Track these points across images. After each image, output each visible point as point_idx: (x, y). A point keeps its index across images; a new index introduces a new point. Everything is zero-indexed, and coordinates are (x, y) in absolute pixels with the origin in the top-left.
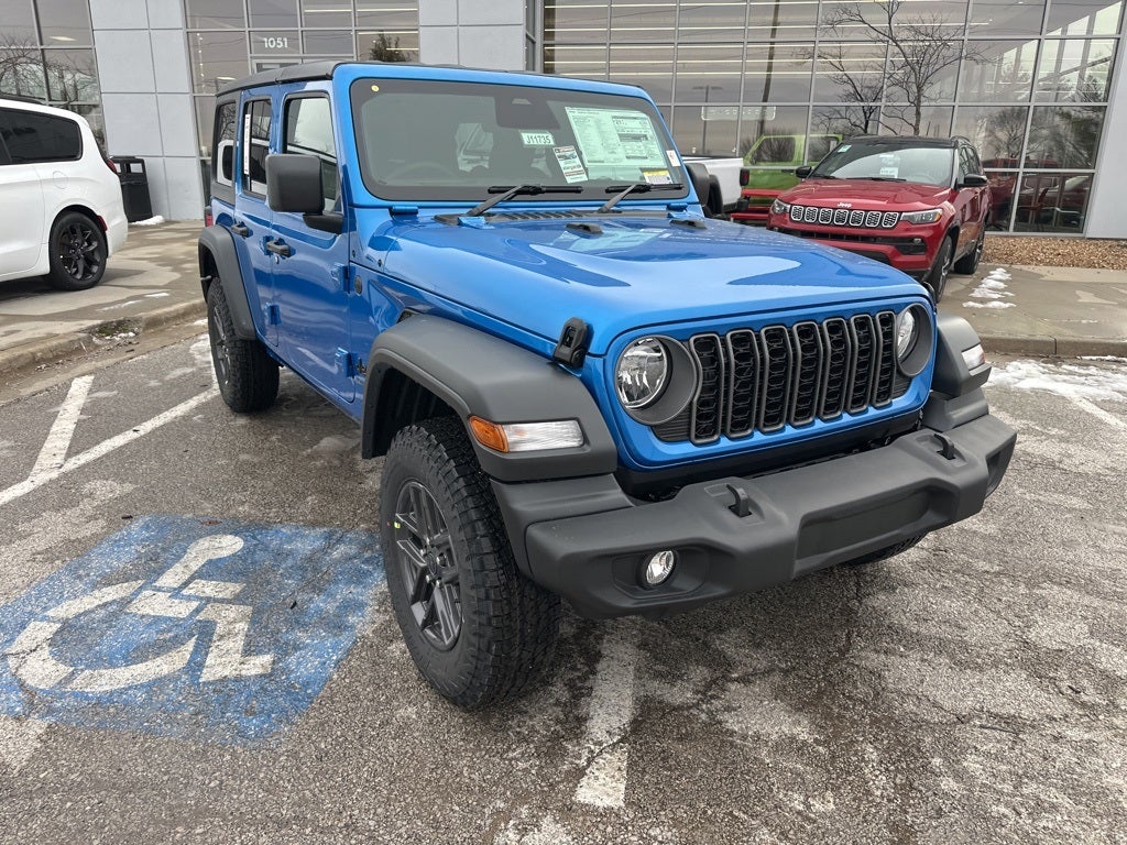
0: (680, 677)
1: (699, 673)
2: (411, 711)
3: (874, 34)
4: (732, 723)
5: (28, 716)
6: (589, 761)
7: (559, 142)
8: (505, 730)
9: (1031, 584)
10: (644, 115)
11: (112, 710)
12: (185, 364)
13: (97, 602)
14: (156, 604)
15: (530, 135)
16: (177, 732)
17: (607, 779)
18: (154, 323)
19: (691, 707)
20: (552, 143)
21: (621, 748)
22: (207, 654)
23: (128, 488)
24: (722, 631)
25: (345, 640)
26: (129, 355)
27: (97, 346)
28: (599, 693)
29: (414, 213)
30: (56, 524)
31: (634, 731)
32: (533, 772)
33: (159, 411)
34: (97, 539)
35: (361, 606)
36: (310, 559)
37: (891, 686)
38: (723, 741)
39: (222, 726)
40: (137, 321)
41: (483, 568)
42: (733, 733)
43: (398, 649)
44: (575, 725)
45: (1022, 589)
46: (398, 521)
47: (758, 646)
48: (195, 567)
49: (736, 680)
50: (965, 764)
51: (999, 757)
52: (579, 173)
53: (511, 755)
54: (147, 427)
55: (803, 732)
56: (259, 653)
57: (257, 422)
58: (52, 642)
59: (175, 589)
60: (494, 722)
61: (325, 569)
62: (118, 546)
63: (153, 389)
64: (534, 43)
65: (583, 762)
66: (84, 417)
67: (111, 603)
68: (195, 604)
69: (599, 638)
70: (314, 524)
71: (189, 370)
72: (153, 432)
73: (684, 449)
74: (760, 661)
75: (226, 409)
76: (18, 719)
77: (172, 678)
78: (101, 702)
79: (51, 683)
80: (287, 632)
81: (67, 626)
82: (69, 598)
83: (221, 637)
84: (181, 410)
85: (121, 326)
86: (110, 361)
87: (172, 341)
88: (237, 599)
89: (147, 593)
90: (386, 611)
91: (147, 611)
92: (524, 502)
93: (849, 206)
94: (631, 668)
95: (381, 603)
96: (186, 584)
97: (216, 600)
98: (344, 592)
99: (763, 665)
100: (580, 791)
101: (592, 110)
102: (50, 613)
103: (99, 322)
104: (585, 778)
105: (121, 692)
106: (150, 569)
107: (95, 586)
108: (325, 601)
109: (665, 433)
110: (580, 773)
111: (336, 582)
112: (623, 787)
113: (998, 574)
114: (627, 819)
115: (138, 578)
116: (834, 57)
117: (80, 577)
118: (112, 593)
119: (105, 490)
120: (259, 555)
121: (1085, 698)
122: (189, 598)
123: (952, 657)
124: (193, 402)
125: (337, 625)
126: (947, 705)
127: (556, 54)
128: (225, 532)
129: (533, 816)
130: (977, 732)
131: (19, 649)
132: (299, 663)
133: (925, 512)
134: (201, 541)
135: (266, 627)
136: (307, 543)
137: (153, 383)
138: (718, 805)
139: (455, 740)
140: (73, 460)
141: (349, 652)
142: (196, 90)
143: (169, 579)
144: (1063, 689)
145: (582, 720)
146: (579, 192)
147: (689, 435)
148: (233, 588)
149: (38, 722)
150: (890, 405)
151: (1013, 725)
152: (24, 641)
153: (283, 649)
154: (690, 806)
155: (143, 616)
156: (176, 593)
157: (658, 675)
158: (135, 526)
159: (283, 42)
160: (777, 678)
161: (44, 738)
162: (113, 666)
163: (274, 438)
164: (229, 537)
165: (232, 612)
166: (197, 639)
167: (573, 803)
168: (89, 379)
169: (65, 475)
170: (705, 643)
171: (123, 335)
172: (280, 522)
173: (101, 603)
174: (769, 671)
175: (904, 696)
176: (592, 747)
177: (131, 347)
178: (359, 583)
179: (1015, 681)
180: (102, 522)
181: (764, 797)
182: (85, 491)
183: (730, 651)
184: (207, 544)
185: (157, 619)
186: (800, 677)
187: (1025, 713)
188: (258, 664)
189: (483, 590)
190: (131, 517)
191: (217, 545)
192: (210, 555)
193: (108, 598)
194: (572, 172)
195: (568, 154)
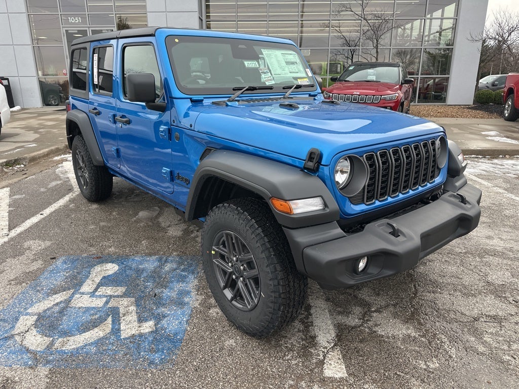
0: (350, 313)
1: (358, 310)
2: (232, 342)
3: (357, 17)
4: (380, 331)
5: (36, 366)
6: (324, 357)
8: (280, 346)
9: (481, 257)
11: (80, 358)
12: (56, 179)
13: (53, 303)
14: (82, 302)
15: (248, 62)
16: (120, 365)
17: (335, 364)
18: (33, 159)
19: (360, 326)
20: (258, 66)
21: (336, 349)
22: (120, 324)
23: (48, 243)
24: (360, 290)
25: (187, 310)
26: (25, 176)
27: (6, 173)
28: (316, 324)
29: (202, 101)
30: (16, 265)
31: (339, 340)
32: (300, 365)
33: (50, 204)
34: (41, 271)
35: (188, 293)
36: (154, 272)
37: (441, 307)
38: (380, 341)
39: (141, 359)
40: (24, 159)
41: (276, 270)
42: (383, 336)
43: (215, 312)
44: (312, 341)
45: (478, 259)
46: (214, 250)
47: (378, 295)
48: (98, 280)
49: (375, 311)
50: (485, 339)
51: (497, 334)
52: (271, 80)
53: (287, 358)
54: (47, 212)
56: (146, 320)
57: (103, 206)
58: (36, 325)
59: (91, 293)
60: (273, 343)
61: (164, 276)
62: (53, 273)
63: (44, 193)
64: (202, 20)
65: (321, 357)
66: (11, 209)
67: (60, 303)
68: (105, 299)
70: (150, 255)
71: (59, 182)
72: (51, 214)
73: (362, 207)
74: (381, 301)
75: (85, 201)
76: (31, 368)
77: (105, 338)
78: (75, 353)
79: (44, 347)
80: (156, 309)
81: (41, 317)
82: (36, 302)
83: (124, 315)
84: (62, 202)
85: (16, 162)
86: (16, 180)
87: (45, 168)
88: (125, 295)
89: (77, 296)
90: (201, 294)
91: (80, 305)
92: (301, 237)
93: (358, 93)
94: (327, 311)
95: (198, 290)
96: (96, 290)
97: (114, 297)
98: (178, 286)
99: (383, 303)
101: (273, 50)
102: (29, 311)
103: (5, 160)
104: (325, 365)
105: (82, 348)
106: (75, 283)
107: (48, 295)
108: (169, 292)
109: (355, 201)
110: (321, 363)
111: (172, 282)
112: (344, 367)
113: (466, 253)
114: (351, 382)
115: (69, 289)
116: (336, 27)
117: (38, 291)
118: (59, 298)
119: (36, 245)
120: (128, 272)
122: (100, 296)
123: (461, 291)
124: (67, 198)
125: (181, 304)
126: (467, 313)
127: (211, 26)
128: (107, 261)
129: (309, 386)
130: (484, 324)
131: (19, 331)
132: (168, 324)
133: (458, 228)
134: (96, 267)
135: (145, 308)
136: (150, 264)
137: (42, 190)
138: (389, 370)
139: (258, 353)
140: (13, 231)
141: (191, 316)
142: (34, 44)
143: (87, 287)
144: (511, 301)
145: (314, 338)
146: (272, 89)
147: (363, 201)
148: (121, 290)
149: (43, 368)
150: (434, 182)
151: (495, 318)
152: (20, 326)
153: (159, 318)
154: (377, 372)
155: (79, 308)
156: (93, 294)
157: (340, 313)
158: (59, 262)
159: (79, 19)
160: (392, 309)
161: (49, 376)
162: (73, 335)
163: (114, 213)
164: (109, 264)
165: (125, 301)
166: (112, 317)
167: (324, 377)
168: (8, 189)
169: (12, 239)
170: (354, 296)
171: (18, 166)
172: (133, 255)
173: (55, 303)
174: (387, 306)
175: (448, 311)
176: (323, 350)
177: (24, 172)
178: (183, 281)
179: (490, 300)
180: (40, 262)
181: (407, 364)
182: (25, 246)
183: (367, 299)
184: (99, 269)
185: (88, 309)
186: (401, 307)
187: (500, 314)
188: (148, 327)
189: (276, 281)
190: (55, 258)
191: (105, 269)
192: (103, 274)
193: (58, 300)
194: (268, 79)
195: (265, 71)
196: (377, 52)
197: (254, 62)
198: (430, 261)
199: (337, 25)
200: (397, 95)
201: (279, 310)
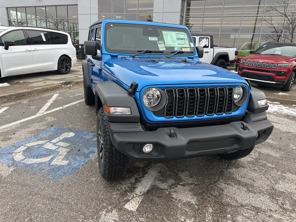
0: (166, 182)
1: (171, 181)
2: (94, 179)
3: (280, 14)
4: (174, 195)
5: (11, 166)
6: (132, 198)
7: (159, 40)
8: (114, 187)
9: (283, 172)
10: (185, 33)
11: (29, 168)
12: (81, 93)
13: (37, 144)
14: (49, 146)
16: (41, 175)
17: (134, 203)
18: (77, 83)
19: (165, 190)
20: (157, 40)
21: (142, 196)
22: (55, 159)
23: (55, 119)
24: (183, 172)
25: (87, 160)
26: (69, 90)
27: (63, 87)
28: (143, 182)
29: (117, 56)
30: (36, 126)
31: (147, 193)
32: (117, 198)
33: (70, 103)
34: (44, 130)
35: (94, 153)
36: (88, 140)
37: (225, 193)
38: (170, 200)
39: (50, 175)
40: (73, 82)
41: (107, 144)
42: (173, 198)
44: (132, 189)
45: (279, 173)
46: (99, 131)
47: (191, 177)
48: (61, 138)
49: (181, 185)
50: (237, 218)
51: (249, 218)
52: (163, 48)
53: (113, 193)
55: (193, 201)
56: (66, 160)
57: (91, 107)
58: (24, 151)
60: (113, 185)
61: (90, 143)
62: (47, 132)
63: (71, 98)
64: (183, 17)
65: (130, 198)
66: (53, 103)
67: (39, 144)
68: (57, 147)
69: (149, 169)
70: (92, 132)
71: (81, 94)
72: (66, 107)
73: (162, 119)
74: (190, 181)
75: (85, 103)
76: (9, 167)
77: (45, 163)
78: (27, 166)
79: (19, 160)
80: (75, 156)
81: (28, 148)
82: (31, 142)
83: (59, 155)
84: (75, 103)
85: (69, 83)
86: (64, 91)
88: (67, 147)
89: (48, 143)
92: (114, 127)
93: (262, 62)
94: (154, 177)
96: (57, 142)
97: (62, 147)
98: (92, 149)
100: (126, 205)
101: (170, 32)
102: (26, 145)
103: (65, 82)
104: (129, 202)
105: (32, 164)
106: (51, 138)
107: (38, 140)
108: (86, 150)
109: (156, 113)
110: (128, 201)
111: (91, 146)
112: (137, 206)
113: (273, 168)
114: (135, 214)
115: (48, 140)
116: (269, 21)
117: (36, 138)
118: (41, 142)
119: (50, 119)
120: (77, 138)
121: (285, 206)
123: (248, 188)
124: (78, 102)
125: (86, 156)
126: (239, 201)
127: (190, 20)
129: (112, 209)
130: (245, 210)
131: (16, 152)
132: (74, 164)
133: (235, 144)
134: (65, 133)
135: (70, 154)
136: (89, 136)
137: (71, 96)
138: (160, 215)
139: (101, 188)
140: (46, 112)
141: (86, 163)
143: (54, 141)
144: (279, 203)
145: (135, 188)
146: (163, 53)
147: (164, 115)
148: (67, 145)
149: (13, 168)
150: (231, 113)
151: (258, 210)
152: (18, 150)
153: (72, 160)
154: (153, 214)
155: (45, 148)
156: (54, 144)
157: (160, 180)
158: (53, 128)
159: (120, 17)
160: (193, 186)
161: (12, 172)
162: (34, 158)
163: (93, 111)
164: (72, 133)
165: (65, 150)
166: (54, 155)
167: (123, 208)
168: (58, 94)
169: (43, 115)
170: (177, 174)
171: (69, 85)
172: (85, 131)
174: (191, 184)
175: (227, 196)
176: (134, 195)
177: (71, 88)
178: (96, 147)
179: (264, 198)
180: (46, 126)
181: (174, 216)
182: (46, 119)
183: (183, 177)
184: (66, 134)
185: (48, 149)
186: (199, 187)
187: (263, 208)
188: (65, 163)
189: (106, 149)
190: (52, 126)
191: (68, 134)
192: (66, 136)
193: (40, 143)
194: (162, 47)
195: (161, 43)
196: (292, 37)
197: (155, 38)
198: (243, 167)
199: (270, 19)
200: (290, 64)
201: (107, 165)
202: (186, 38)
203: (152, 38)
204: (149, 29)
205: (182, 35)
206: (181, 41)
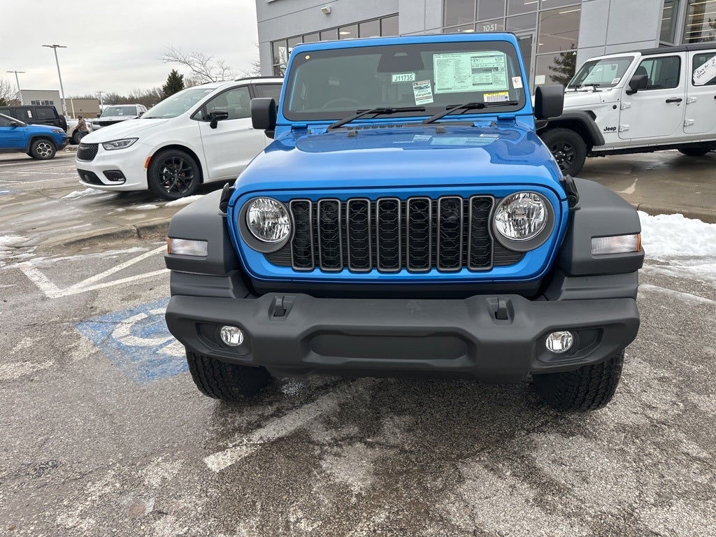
0: (337, 428)
1: (351, 430)
4: (327, 462)
5: (97, 346)
6: (234, 446)
7: (419, 79)
8: (224, 417)
10: (502, 54)
11: (120, 352)
15: (398, 76)
16: (126, 367)
17: (229, 457)
20: (414, 79)
21: (256, 447)
24: (400, 415)
28: (286, 418)
31: (273, 443)
32: (207, 439)
37: (460, 490)
38: (307, 468)
42: (318, 467)
44: (253, 428)
47: (409, 430)
49: (366, 443)
53: (210, 428)
58: (137, 322)
60: (225, 411)
65: (231, 445)
69: (327, 393)
73: (287, 272)
74: (397, 439)
76: (94, 346)
94: (319, 413)
99: (396, 442)
100: (212, 457)
101: (455, 54)
102: (151, 311)
104: (220, 453)
109: (273, 258)
110: (224, 449)
112: (230, 464)
114: (210, 478)
129: (179, 457)
131: (126, 322)
133: (463, 355)
145: (259, 427)
146: (424, 110)
147: (291, 263)
149: (97, 349)
150: (490, 270)
152: (131, 319)
154: (244, 488)
157: (328, 423)
159: (494, 27)
160: (392, 452)
161: (91, 355)
167: (201, 460)
170: (379, 417)
174: (393, 447)
175: (459, 499)
176: (245, 441)
183: (387, 427)
186: (407, 458)
194: (423, 97)
195: (423, 86)
197: (410, 75)
202: (503, 65)
203: (401, 75)
204: (397, 55)
205: (492, 60)
206: (483, 75)
